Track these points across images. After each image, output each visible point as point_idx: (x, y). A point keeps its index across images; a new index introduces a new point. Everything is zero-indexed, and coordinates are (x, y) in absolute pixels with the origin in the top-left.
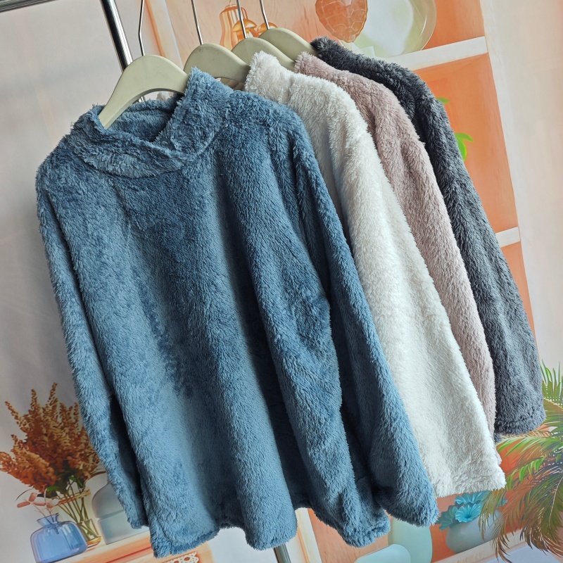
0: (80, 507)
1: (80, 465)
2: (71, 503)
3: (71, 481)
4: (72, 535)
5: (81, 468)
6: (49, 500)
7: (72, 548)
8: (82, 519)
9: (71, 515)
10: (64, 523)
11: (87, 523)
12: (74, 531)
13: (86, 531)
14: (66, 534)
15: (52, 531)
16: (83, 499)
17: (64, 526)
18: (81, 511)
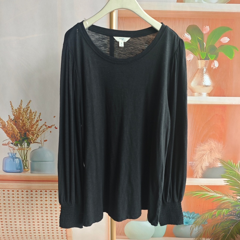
0: (25, 154)
1: (30, 137)
2: (22, 151)
3: (25, 142)
4: (19, 164)
5: (30, 138)
6: (14, 147)
7: (17, 169)
8: (24, 159)
9: (21, 156)
10: (17, 158)
11: (26, 161)
12: (20, 163)
13: (25, 165)
14: (17, 163)
15: (12, 160)
16: (27, 151)
17: (17, 159)
18: (25, 156)
